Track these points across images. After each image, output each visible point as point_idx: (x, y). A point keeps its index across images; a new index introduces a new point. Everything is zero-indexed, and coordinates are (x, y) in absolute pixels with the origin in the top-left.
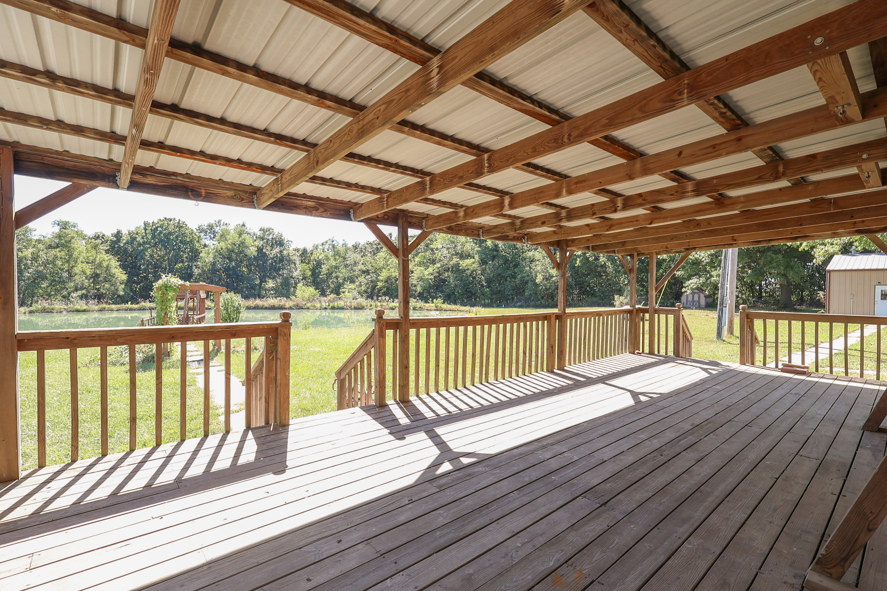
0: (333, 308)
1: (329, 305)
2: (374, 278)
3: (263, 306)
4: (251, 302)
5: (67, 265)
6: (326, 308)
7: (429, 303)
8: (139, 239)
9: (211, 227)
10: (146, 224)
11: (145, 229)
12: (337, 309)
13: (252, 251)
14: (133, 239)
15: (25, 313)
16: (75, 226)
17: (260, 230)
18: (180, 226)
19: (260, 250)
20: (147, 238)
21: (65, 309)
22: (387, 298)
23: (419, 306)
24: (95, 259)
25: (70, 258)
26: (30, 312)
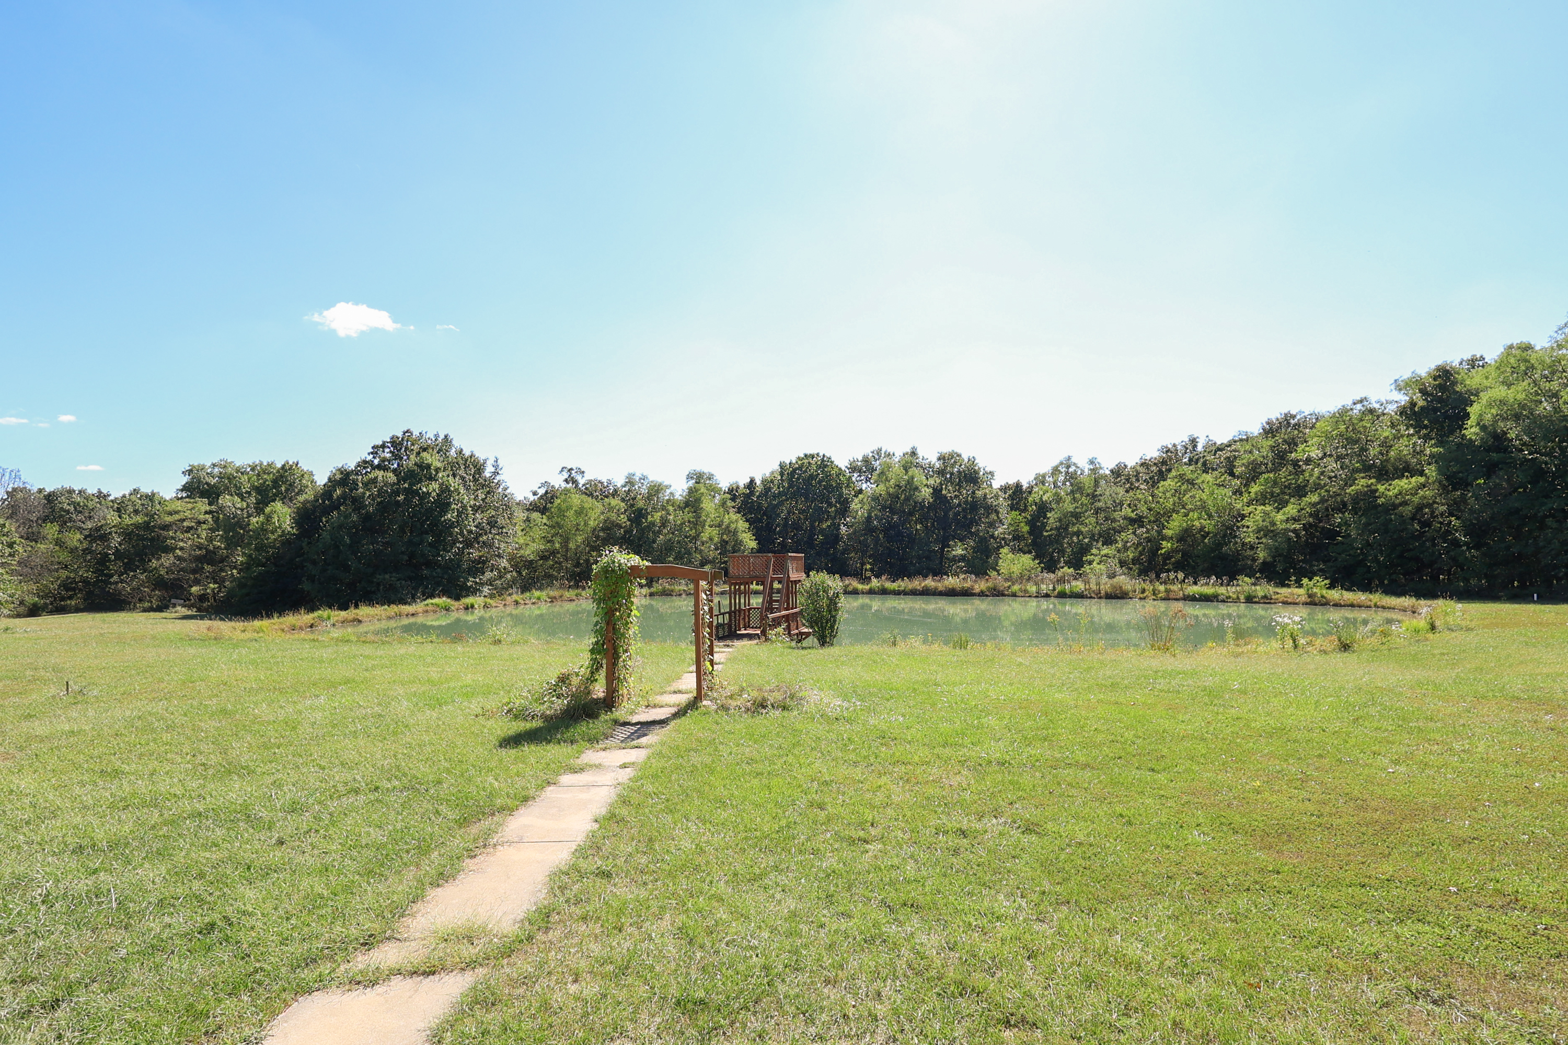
0: (1062, 595)
1: (1054, 589)
2: (1154, 533)
3: (936, 588)
4: (917, 583)
5: (694, 531)
6: (1047, 596)
7: (1289, 586)
8: (775, 490)
9: (866, 460)
10: (782, 466)
11: (782, 474)
12: (1070, 597)
13: (926, 493)
14: (767, 489)
15: (645, 596)
16: (710, 479)
17: (939, 459)
18: (825, 463)
19: (937, 492)
20: (783, 487)
21: (684, 590)
22: (1181, 575)
23: (1261, 594)
24: (722, 521)
25: (697, 523)
26: (651, 595)
